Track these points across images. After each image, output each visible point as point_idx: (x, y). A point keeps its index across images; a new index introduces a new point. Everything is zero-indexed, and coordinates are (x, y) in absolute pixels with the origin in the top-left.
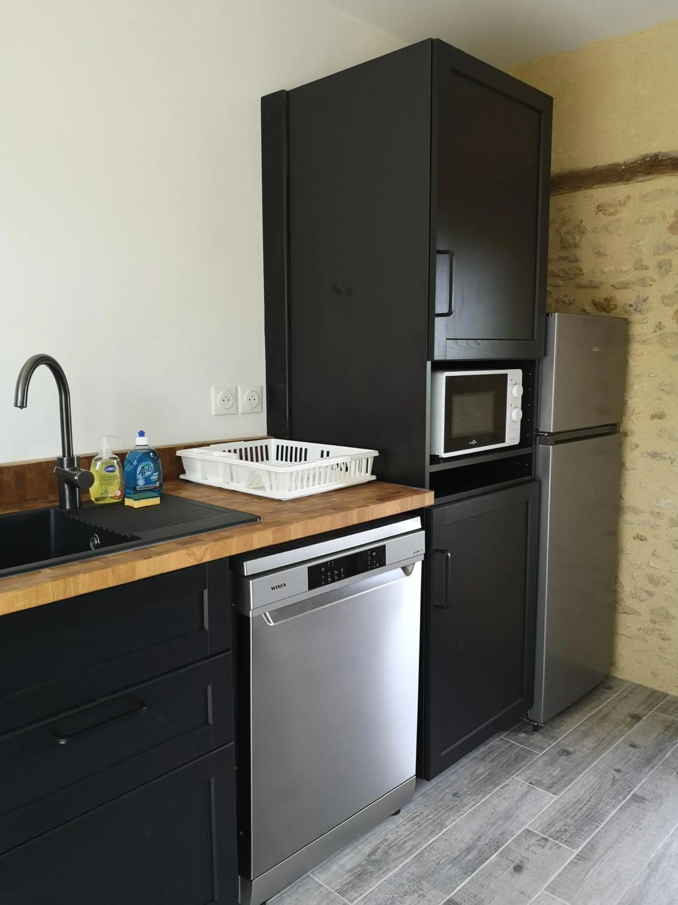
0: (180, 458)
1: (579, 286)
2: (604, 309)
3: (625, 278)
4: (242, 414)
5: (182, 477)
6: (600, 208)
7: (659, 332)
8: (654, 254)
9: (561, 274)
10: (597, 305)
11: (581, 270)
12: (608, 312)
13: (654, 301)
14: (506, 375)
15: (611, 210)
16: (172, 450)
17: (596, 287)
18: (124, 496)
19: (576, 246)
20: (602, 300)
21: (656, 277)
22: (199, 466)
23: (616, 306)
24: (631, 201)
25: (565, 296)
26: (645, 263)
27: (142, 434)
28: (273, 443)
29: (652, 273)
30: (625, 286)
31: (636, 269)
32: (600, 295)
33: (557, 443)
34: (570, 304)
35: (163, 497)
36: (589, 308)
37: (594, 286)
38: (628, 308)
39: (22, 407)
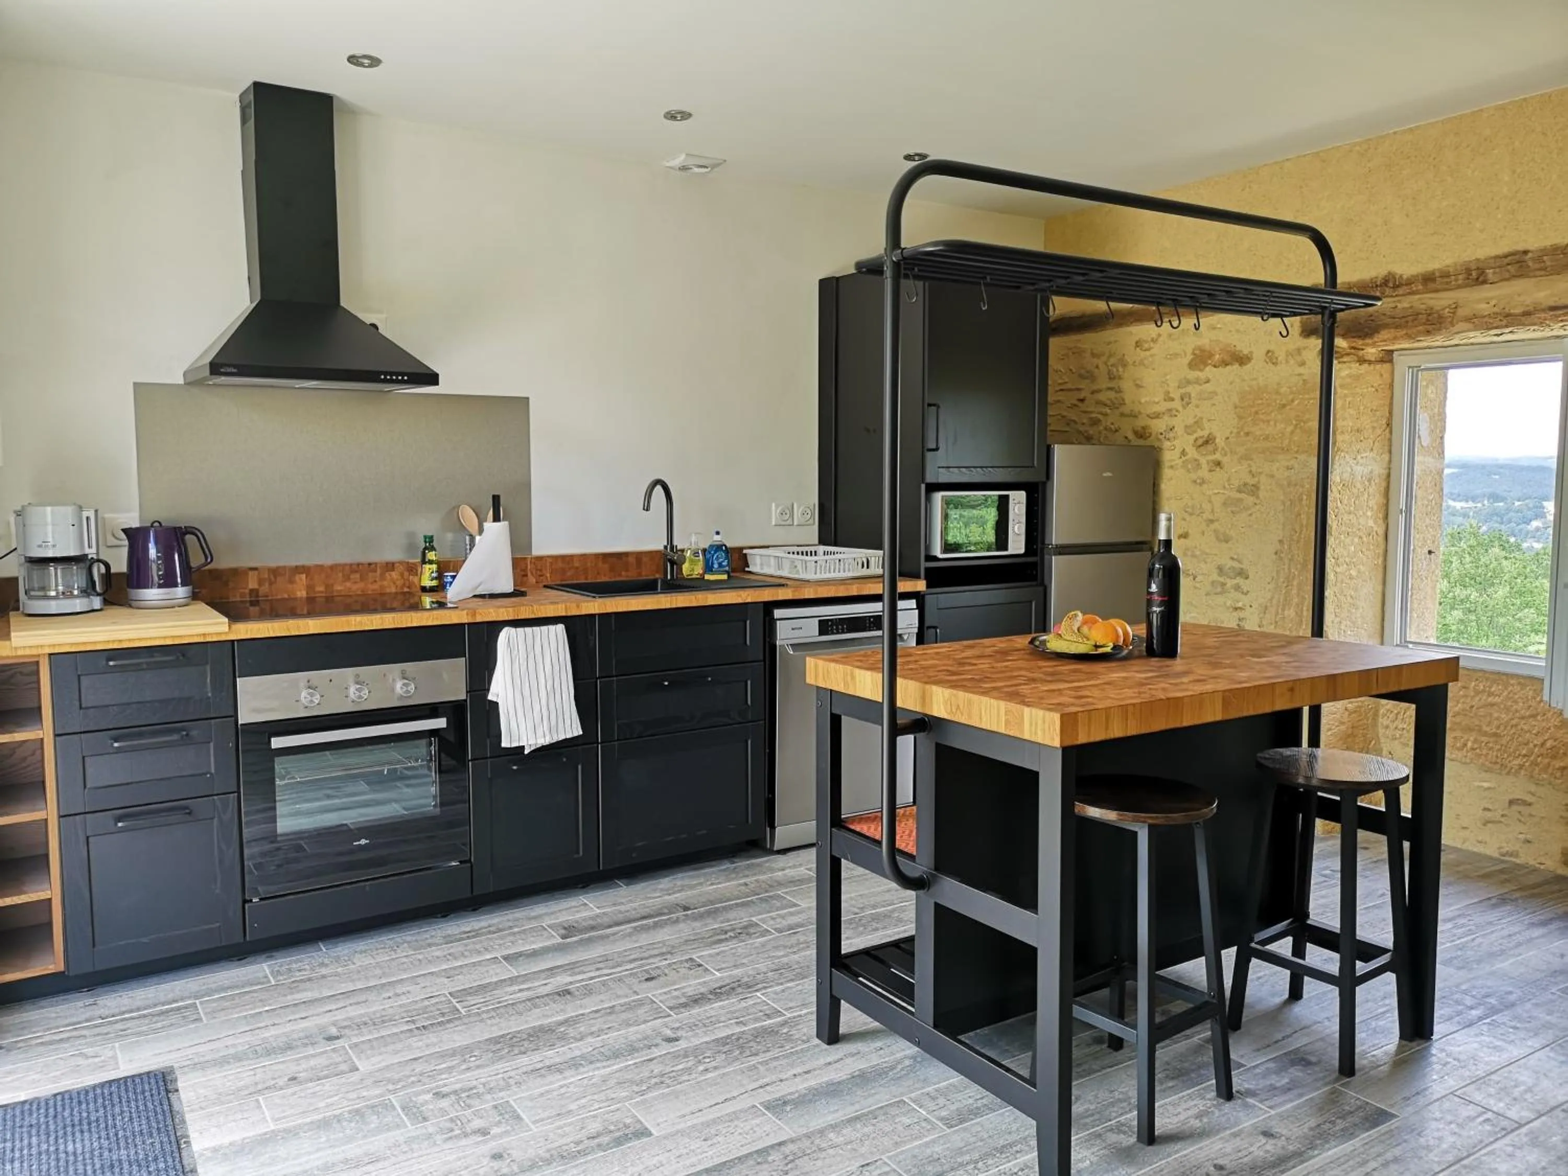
0: (745, 555)
1: (1122, 415)
2: (1141, 437)
3: (1157, 408)
4: (798, 525)
5: (747, 569)
6: (1138, 344)
7: (1184, 458)
8: (1179, 387)
9: (1108, 402)
10: (1136, 433)
11: (1123, 400)
12: (1145, 439)
13: (1179, 430)
14: (1007, 496)
15: (1146, 346)
16: (741, 549)
17: (1136, 416)
18: (705, 572)
19: (1120, 378)
20: (1139, 429)
21: (1180, 409)
22: (758, 560)
23: (1151, 434)
24: (1161, 339)
25: (1112, 424)
26: (1171, 395)
27: (718, 533)
28: (822, 548)
29: (1177, 404)
30: (1157, 416)
31: (1165, 400)
32: (1140, 423)
33: (1060, 554)
34: (1116, 431)
35: (729, 576)
36: (1131, 436)
37: (1134, 415)
38: (1161, 437)
39: (647, 510)
